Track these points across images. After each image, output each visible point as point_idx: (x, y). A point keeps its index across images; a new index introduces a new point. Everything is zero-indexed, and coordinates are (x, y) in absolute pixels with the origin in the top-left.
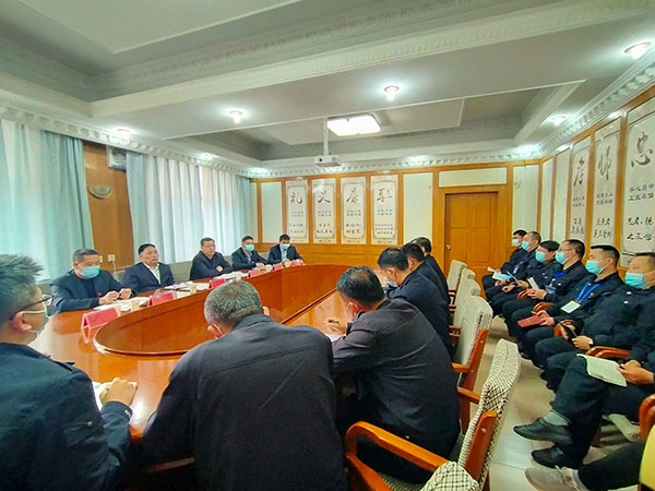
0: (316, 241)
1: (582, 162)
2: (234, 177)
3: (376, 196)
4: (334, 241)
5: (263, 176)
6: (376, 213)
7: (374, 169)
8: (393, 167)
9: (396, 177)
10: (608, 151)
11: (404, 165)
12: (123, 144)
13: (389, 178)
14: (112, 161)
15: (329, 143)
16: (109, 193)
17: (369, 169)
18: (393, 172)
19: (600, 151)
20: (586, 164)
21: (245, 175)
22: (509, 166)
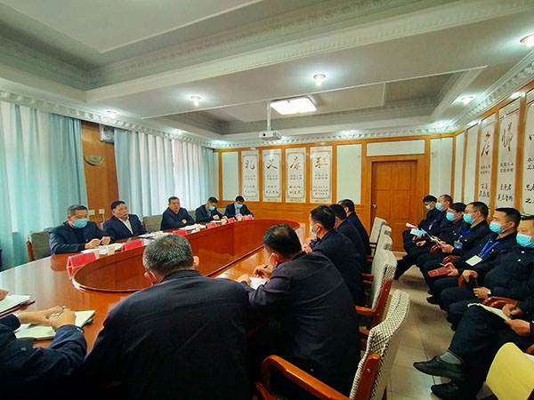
0: (265, 200)
1: (488, 135)
2: (200, 148)
3: (314, 163)
4: (280, 200)
5: (224, 147)
6: (314, 177)
7: (313, 141)
8: (328, 140)
9: (330, 148)
10: (510, 126)
11: (338, 138)
12: (112, 124)
13: (325, 148)
14: (104, 136)
15: (271, 121)
16: (101, 161)
17: (309, 141)
18: (328, 144)
19: (504, 126)
20: (491, 138)
21: (209, 146)
22: (427, 139)
